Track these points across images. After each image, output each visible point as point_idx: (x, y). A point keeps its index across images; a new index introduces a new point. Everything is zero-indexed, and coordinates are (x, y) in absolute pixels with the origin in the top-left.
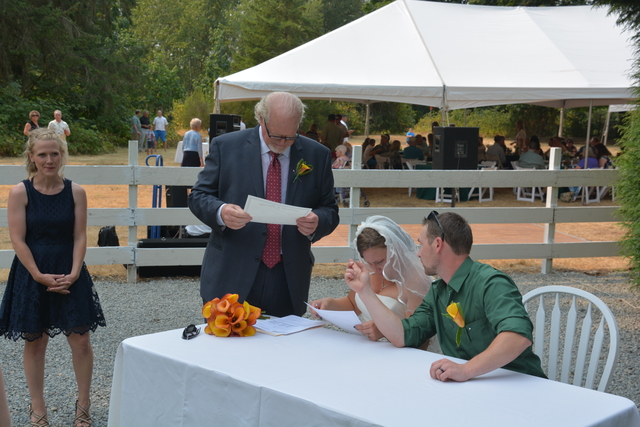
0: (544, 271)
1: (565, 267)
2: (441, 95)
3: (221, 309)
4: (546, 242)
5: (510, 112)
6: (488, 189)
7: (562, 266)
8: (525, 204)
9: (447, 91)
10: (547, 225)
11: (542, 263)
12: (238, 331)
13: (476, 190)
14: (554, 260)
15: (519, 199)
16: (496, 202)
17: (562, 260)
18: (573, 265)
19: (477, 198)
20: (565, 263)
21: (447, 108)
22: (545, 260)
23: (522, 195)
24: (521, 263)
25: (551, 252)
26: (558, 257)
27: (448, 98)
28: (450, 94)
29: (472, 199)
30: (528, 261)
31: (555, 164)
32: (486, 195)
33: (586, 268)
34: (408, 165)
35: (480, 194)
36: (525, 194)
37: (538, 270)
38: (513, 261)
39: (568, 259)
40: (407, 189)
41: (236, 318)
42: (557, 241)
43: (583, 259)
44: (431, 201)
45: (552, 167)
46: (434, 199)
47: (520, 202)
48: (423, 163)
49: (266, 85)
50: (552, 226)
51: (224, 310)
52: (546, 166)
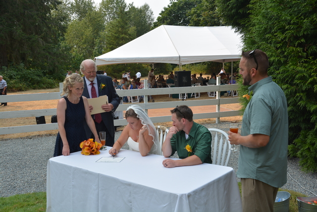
0: (217, 123)
1: (224, 120)
2: (178, 59)
3: (87, 144)
4: (217, 112)
6: (198, 93)
8: (211, 98)
10: (217, 105)
11: (216, 119)
12: (93, 152)
13: (194, 94)
14: (220, 118)
15: (209, 96)
16: (201, 98)
17: (224, 118)
18: (227, 119)
19: (194, 97)
21: (181, 64)
24: (209, 120)
25: (219, 115)
26: (222, 117)
27: (181, 60)
28: (182, 59)
29: (192, 97)
30: (211, 119)
31: (219, 83)
32: (197, 96)
33: (232, 120)
34: (168, 86)
35: (195, 95)
37: (215, 122)
38: (206, 119)
40: (169, 95)
41: (92, 148)
42: (221, 111)
44: (177, 99)
45: (217, 84)
46: (179, 98)
48: (174, 85)
49: (113, 59)
50: (219, 106)
51: (88, 145)
52: (216, 84)
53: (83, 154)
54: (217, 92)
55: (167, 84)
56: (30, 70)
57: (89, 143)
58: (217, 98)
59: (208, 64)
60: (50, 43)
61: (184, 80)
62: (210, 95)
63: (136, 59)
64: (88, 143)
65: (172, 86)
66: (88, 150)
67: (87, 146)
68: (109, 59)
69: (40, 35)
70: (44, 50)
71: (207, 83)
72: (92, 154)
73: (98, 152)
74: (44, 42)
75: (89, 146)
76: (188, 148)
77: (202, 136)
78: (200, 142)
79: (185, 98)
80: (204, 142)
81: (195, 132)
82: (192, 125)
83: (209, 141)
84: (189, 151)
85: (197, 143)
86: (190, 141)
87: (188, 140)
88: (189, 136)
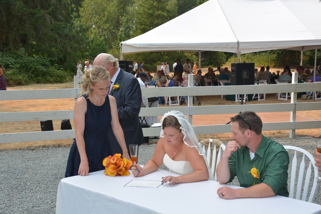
0: (291, 137)
1: (302, 134)
2: (236, 46)
3: (112, 161)
4: (291, 121)
5: (276, 54)
6: (263, 94)
7: (301, 134)
8: (282, 101)
9: (240, 44)
10: (292, 112)
11: (290, 132)
12: (121, 173)
13: (257, 95)
14: (296, 131)
15: (279, 99)
16: (267, 100)
17: (301, 130)
18: (307, 133)
19: (257, 99)
20: (302, 132)
24: (279, 133)
25: (294, 126)
26: (298, 129)
28: (241, 46)
29: (254, 99)
31: (295, 81)
32: (262, 97)
33: (313, 134)
35: (259, 97)
37: (288, 136)
38: (275, 131)
39: (304, 130)
40: (221, 96)
41: (120, 166)
42: (297, 120)
43: (312, 130)
45: (293, 82)
46: (235, 100)
48: (229, 82)
49: (146, 44)
50: (294, 113)
51: (114, 162)
52: (290, 82)
53: (107, 175)
54: (292, 94)
55: (218, 81)
56: (33, 57)
57: (116, 159)
58: (292, 102)
59: (278, 53)
60: (60, 21)
61: (245, 75)
62: (281, 97)
63: (177, 45)
64: (114, 160)
65: (226, 84)
66: (114, 169)
67: (112, 164)
68: (141, 45)
69: (47, 9)
70: (52, 30)
71: (276, 80)
72: (118, 175)
73: (127, 173)
74: (52, 19)
75: (116, 164)
76: (254, 172)
77: (275, 156)
78: (272, 165)
79: (244, 101)
80: (278, 165)
81: (263, 150)
82: (260, 140)
83: (285, 164)
84: (255, 176)
85: (267, 166)
86: (256, 162)
87: (254, 161)
88: (255, 154)
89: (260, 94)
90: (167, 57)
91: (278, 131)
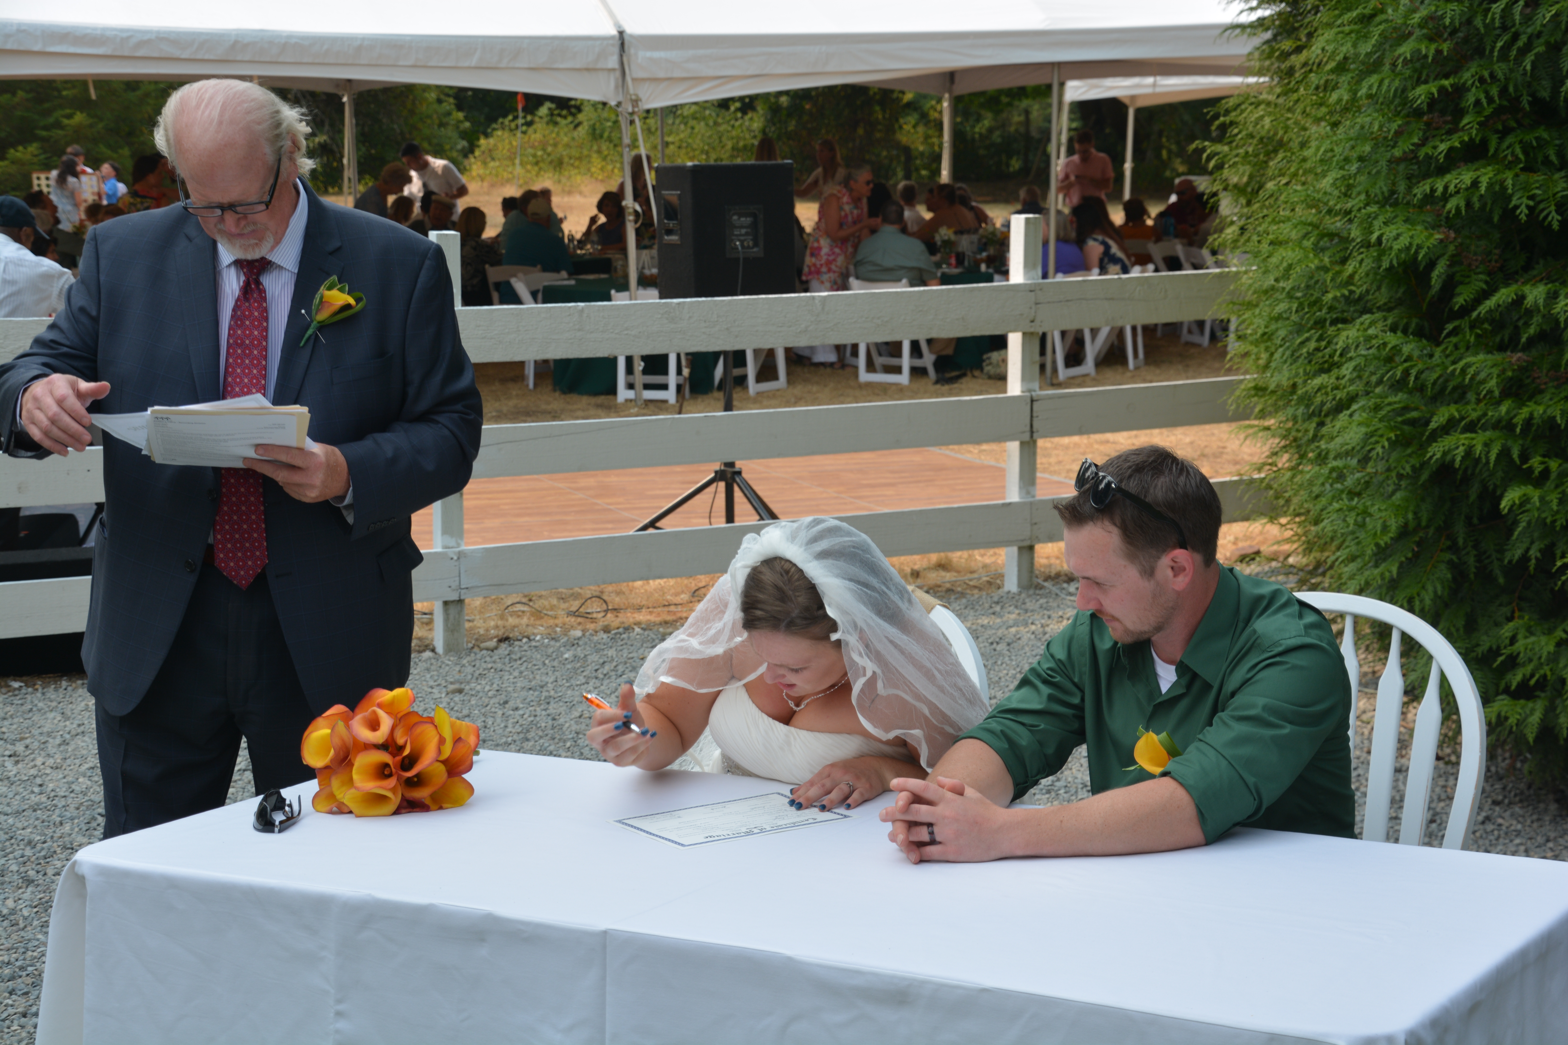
0: (1011, 584)
2: (613, 62)
3: (365, 735)
4: (1013, 495)
5: (761, 108)
6: (771, 353)
8: (883, 391)
9: (631, 50)
10: (1013, 447)
11: (1004, 560)
14: (1038, 550)
15: (865, 376)
16: (798, 390)
17: (1052, 548)
19: (741, 381)
21: (636, 102)
22: (1014, 550)
23: (871, 367)
24: (942, 566)
25: (1032, 524)
26: (1050, 538)
27: (635, 71)
28: (640, 58)
29: (726, 384)
30: (958, 557)
32: (767, 372)
34: (520, 287)
35: (751, 370)
36: (879, 361)
37: (994, 582)
38: (918, 562)
40: (521, 364)
41: (414, 759)
42: (1042, 493)
44: (601, 399)
45: (1018, 276)
46: (612, 390)
47: (869, 385)
48: (562, 279)
50: (1029, 448)
51: (380, 736)
54: (1015, 340)
57: (385, 721)
58: (1015, 387)
61: (742, 238)
64: (375, 724)
65: (550, 295)
67: (368, 746)
73: (459, 791)
75: (389, 747)
79: (670, 395)
82: (1210, 595)
88: (1182, 669)
89: (756, 352)
90: (79, 118)
91: (934, 557)
